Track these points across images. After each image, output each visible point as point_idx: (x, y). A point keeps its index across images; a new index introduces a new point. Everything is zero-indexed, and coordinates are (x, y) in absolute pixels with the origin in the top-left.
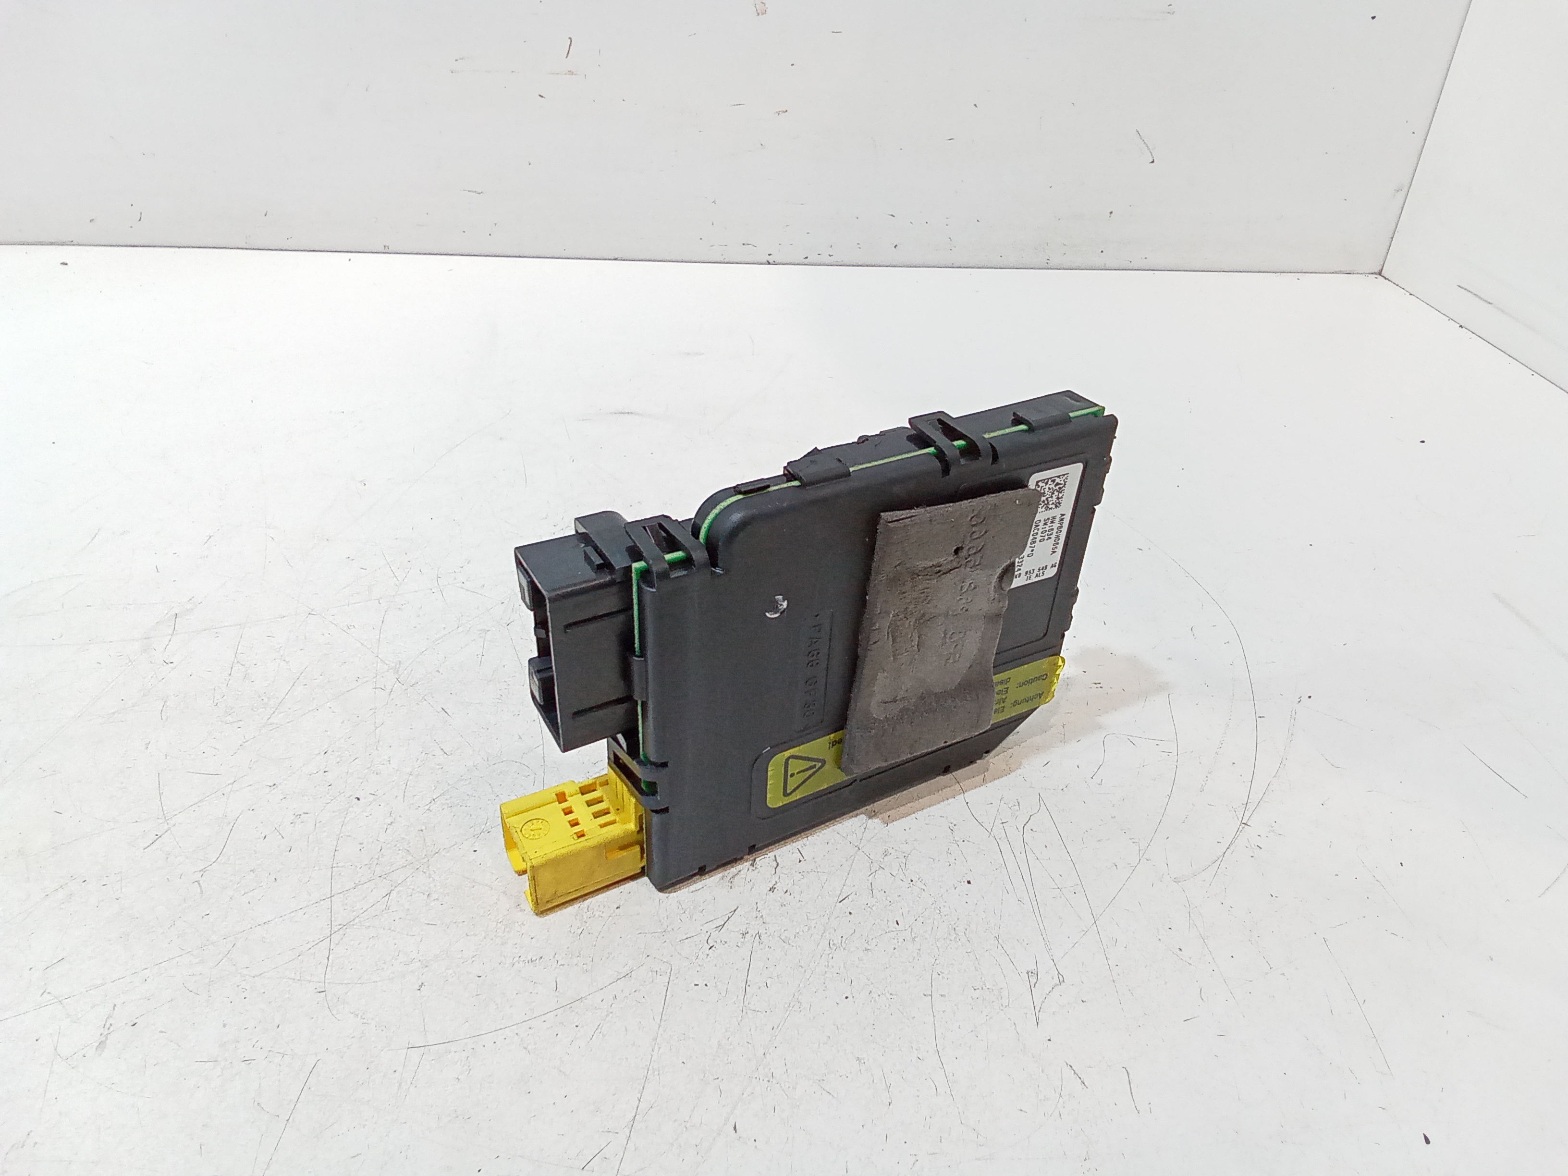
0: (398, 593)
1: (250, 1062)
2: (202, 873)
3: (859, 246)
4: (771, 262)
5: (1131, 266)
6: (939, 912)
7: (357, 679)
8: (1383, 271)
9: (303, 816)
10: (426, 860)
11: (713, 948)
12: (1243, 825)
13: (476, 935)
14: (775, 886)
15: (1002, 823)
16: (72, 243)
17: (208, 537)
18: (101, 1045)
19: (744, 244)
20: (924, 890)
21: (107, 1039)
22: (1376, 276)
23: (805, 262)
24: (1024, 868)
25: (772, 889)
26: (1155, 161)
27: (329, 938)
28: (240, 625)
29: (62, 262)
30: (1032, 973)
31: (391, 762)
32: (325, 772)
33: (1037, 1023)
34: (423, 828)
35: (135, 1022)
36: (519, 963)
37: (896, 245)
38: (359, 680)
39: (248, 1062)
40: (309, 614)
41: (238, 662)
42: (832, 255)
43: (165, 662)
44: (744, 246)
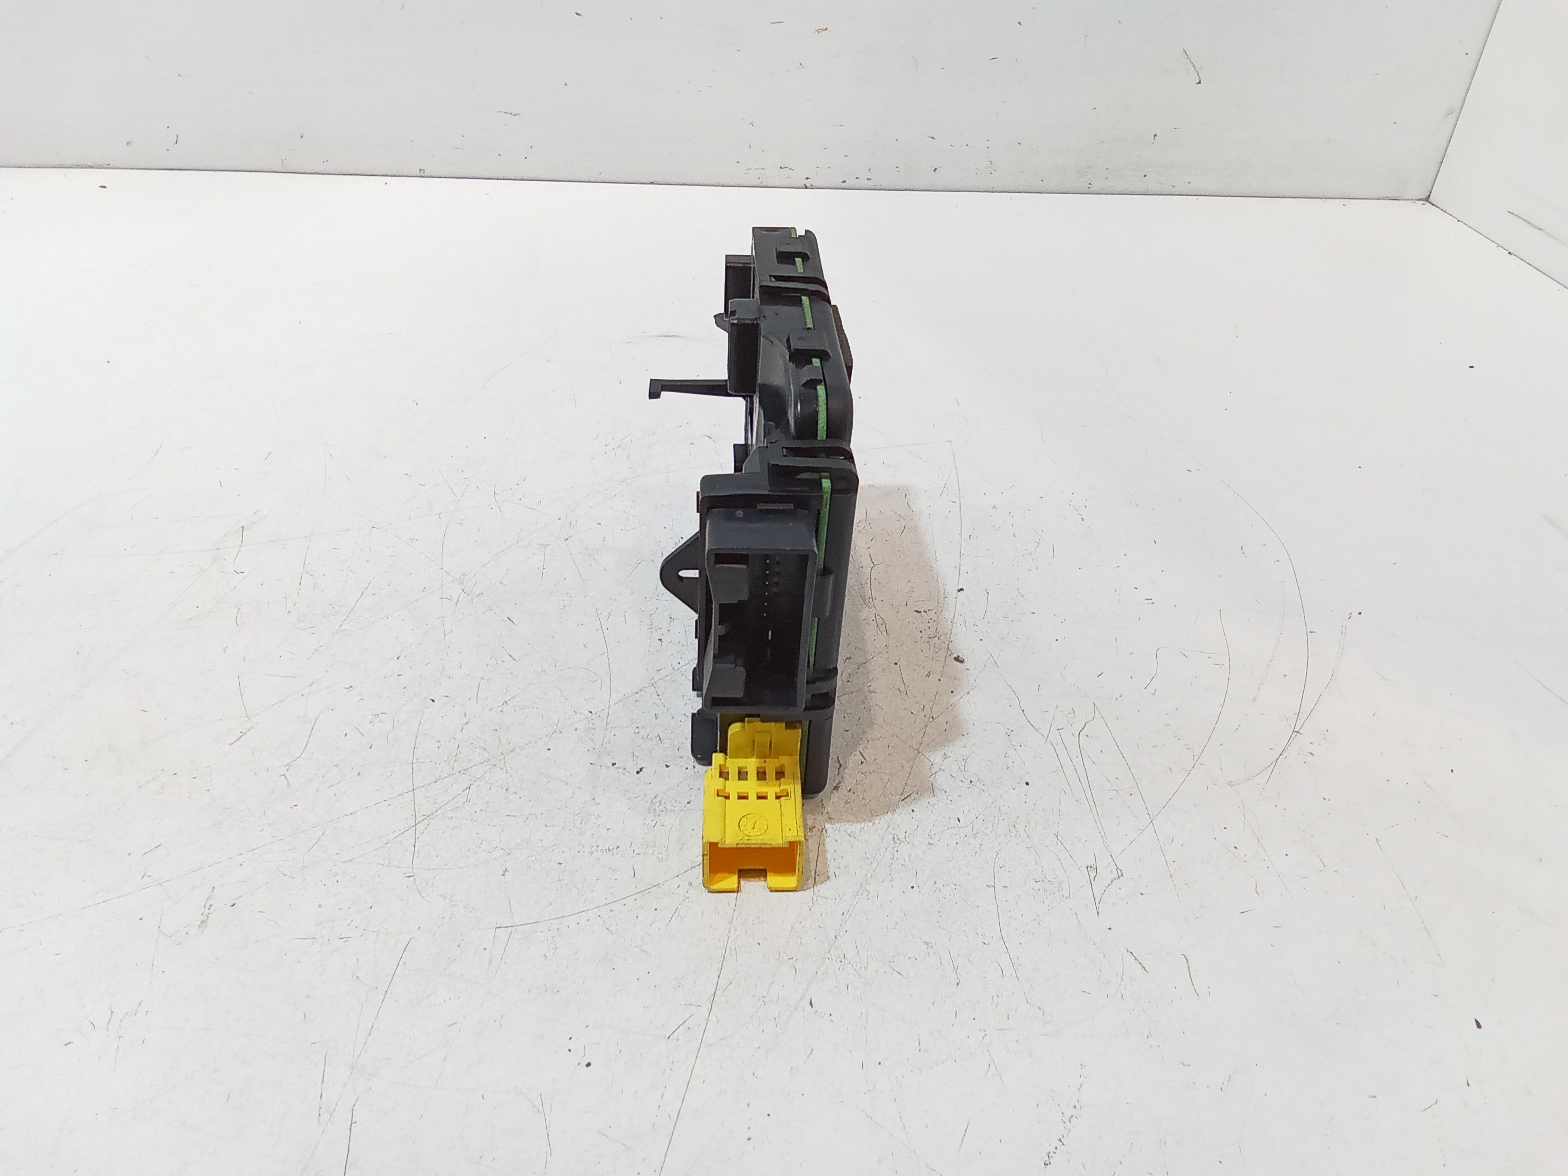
0: (457, 509)
1: (346, 939)
2: (288, 767)
3: (897, 169)
4: (808, 185)
5: (1174, 191)
6: (999, 810)
7: (423, 589)
8: (1430, 198)
9: (381, 716)
10: (502, 757)
12: (1296, 733)
13: (554, 827)
15: (1058, 730)
16: (108, 167)
17: (269, 453)
18: (203, 923)
19: (781, 168)
20: (984, 791)
21: (207, 918)
22: (1424, 202)
23: (843, 186)
24: (1081, 771)
26: (1201, 81)
27: (414, 828)
28: (305, 537)
29: (100, 185)
30: (1091, 867)
31: (462, 667)
32: (399, 675)
33: (1098, 913)
34: (498, 728)
35: (234, 902)
36: (597, 851)
37: (936, 169)
38: (425, 590)
39: (345, 940)
40: (373, 527)
41: (307, 572)
42: (870, 179)
43: (235, 571)
44: (782, 169)
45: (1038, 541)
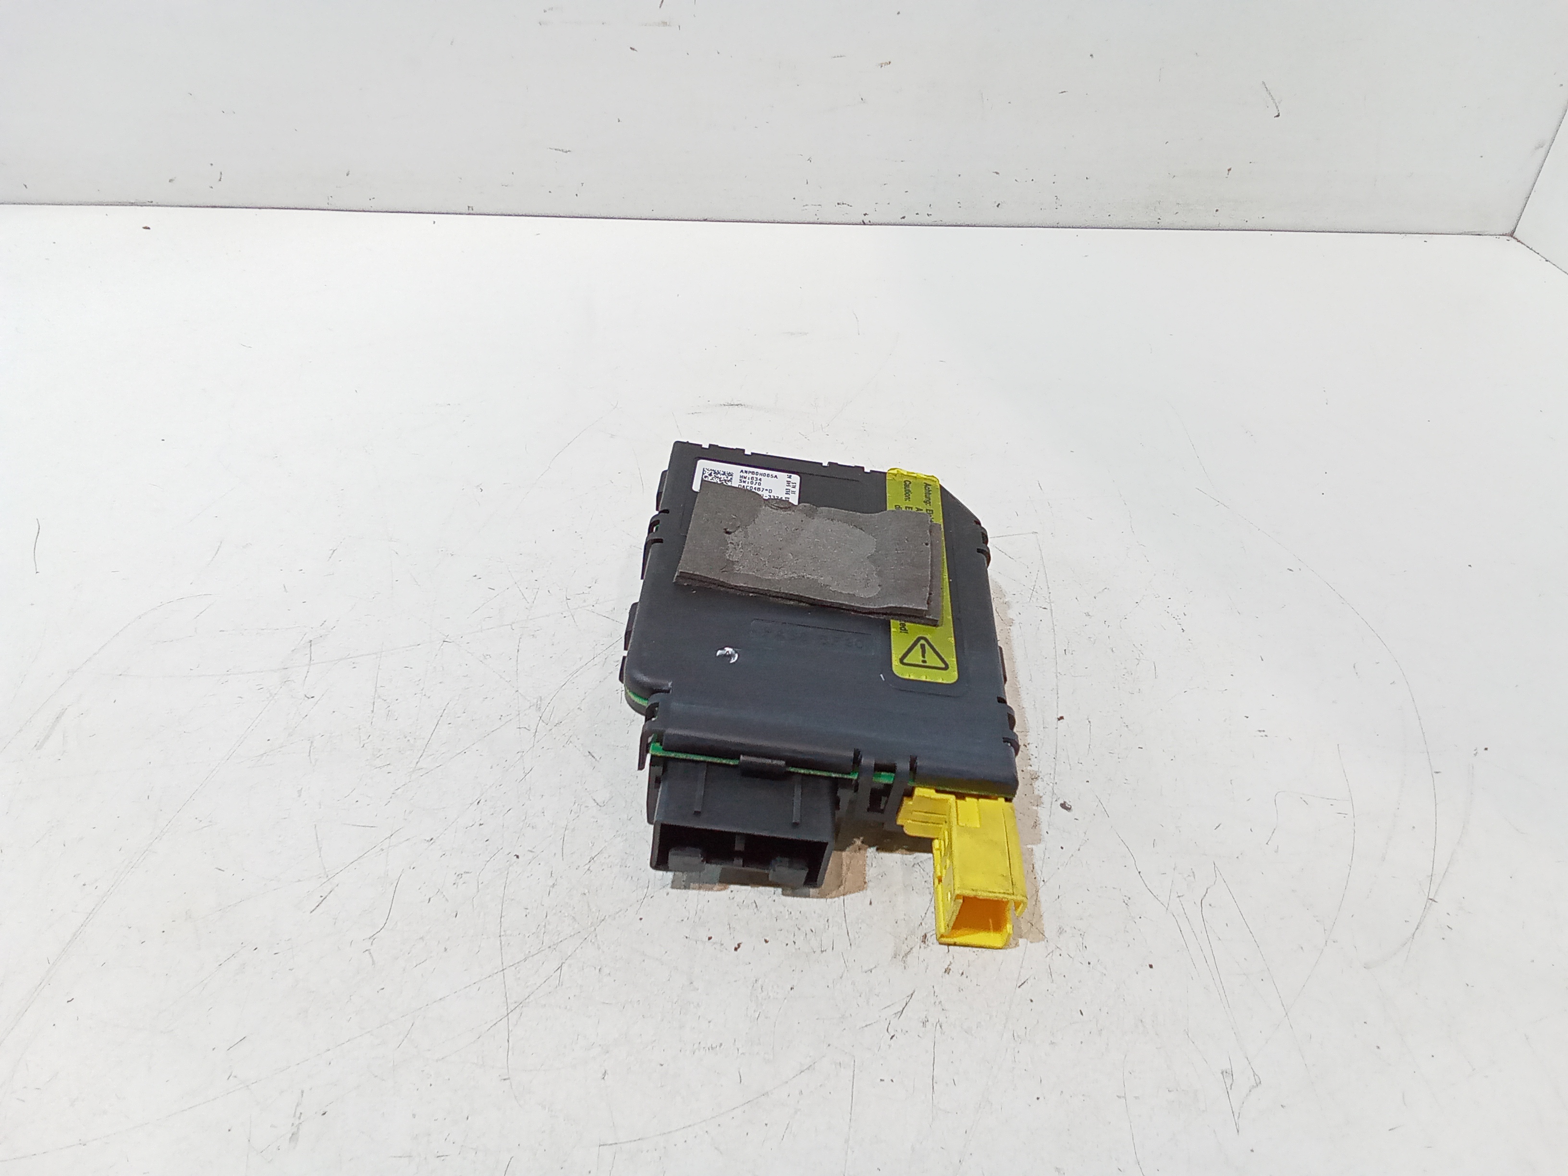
0: (530, 617)
1: (444, 1157)
2: (372, 940)
3: (959, 205)
4: (866, 222)
5: (1247, 226)
6: (1123, 1000)
7: (499, 717)
8: (1515, 233)
9: (464, 876)
11: (894, 1038)
12: (1431, 901)
13: (652, 1018)
14: (950, 967)
15: (1179, 897)
16: (151, 204)
17: (332, 551)
18: (294, 1136)
20: (1103, 974)
21: (298, 1129)
22: (1507, 238)
23: (903, 223)
24: (1206, 949)
25: (947, 971)
26: (1280, 114)
27: (506, 1018)
28: (375, 653)
29: (144, 226)
30: (1226, 1073)
31: (545, 814)
32: (481, 825)
33: (1238, 1131)
34: (586, 891)
35: (325, 1111)
36: (699, 1050)
37: (999, 204)
38: (502, 718)
39: (442, 1158)
40: (444, 641)
41: (379, 697)
42: (931, 215)
43: (306, 696)
44: (840, 206)
45: (1138, 658)
